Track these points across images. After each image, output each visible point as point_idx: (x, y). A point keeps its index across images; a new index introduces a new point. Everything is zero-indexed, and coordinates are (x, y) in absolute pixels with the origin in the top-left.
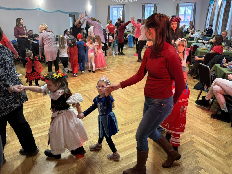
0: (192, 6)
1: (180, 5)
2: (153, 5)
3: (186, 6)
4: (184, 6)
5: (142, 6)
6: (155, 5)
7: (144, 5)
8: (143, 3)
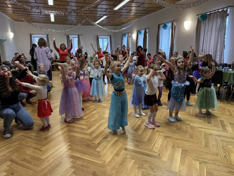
0: (107, 39)
1: (99, 37)
2: (77, 36)
3: (103, 38)
4: (101, 38)
5: (66, 36)
6: (79, 36)
7: (69, 36)
8: (68, 34)
